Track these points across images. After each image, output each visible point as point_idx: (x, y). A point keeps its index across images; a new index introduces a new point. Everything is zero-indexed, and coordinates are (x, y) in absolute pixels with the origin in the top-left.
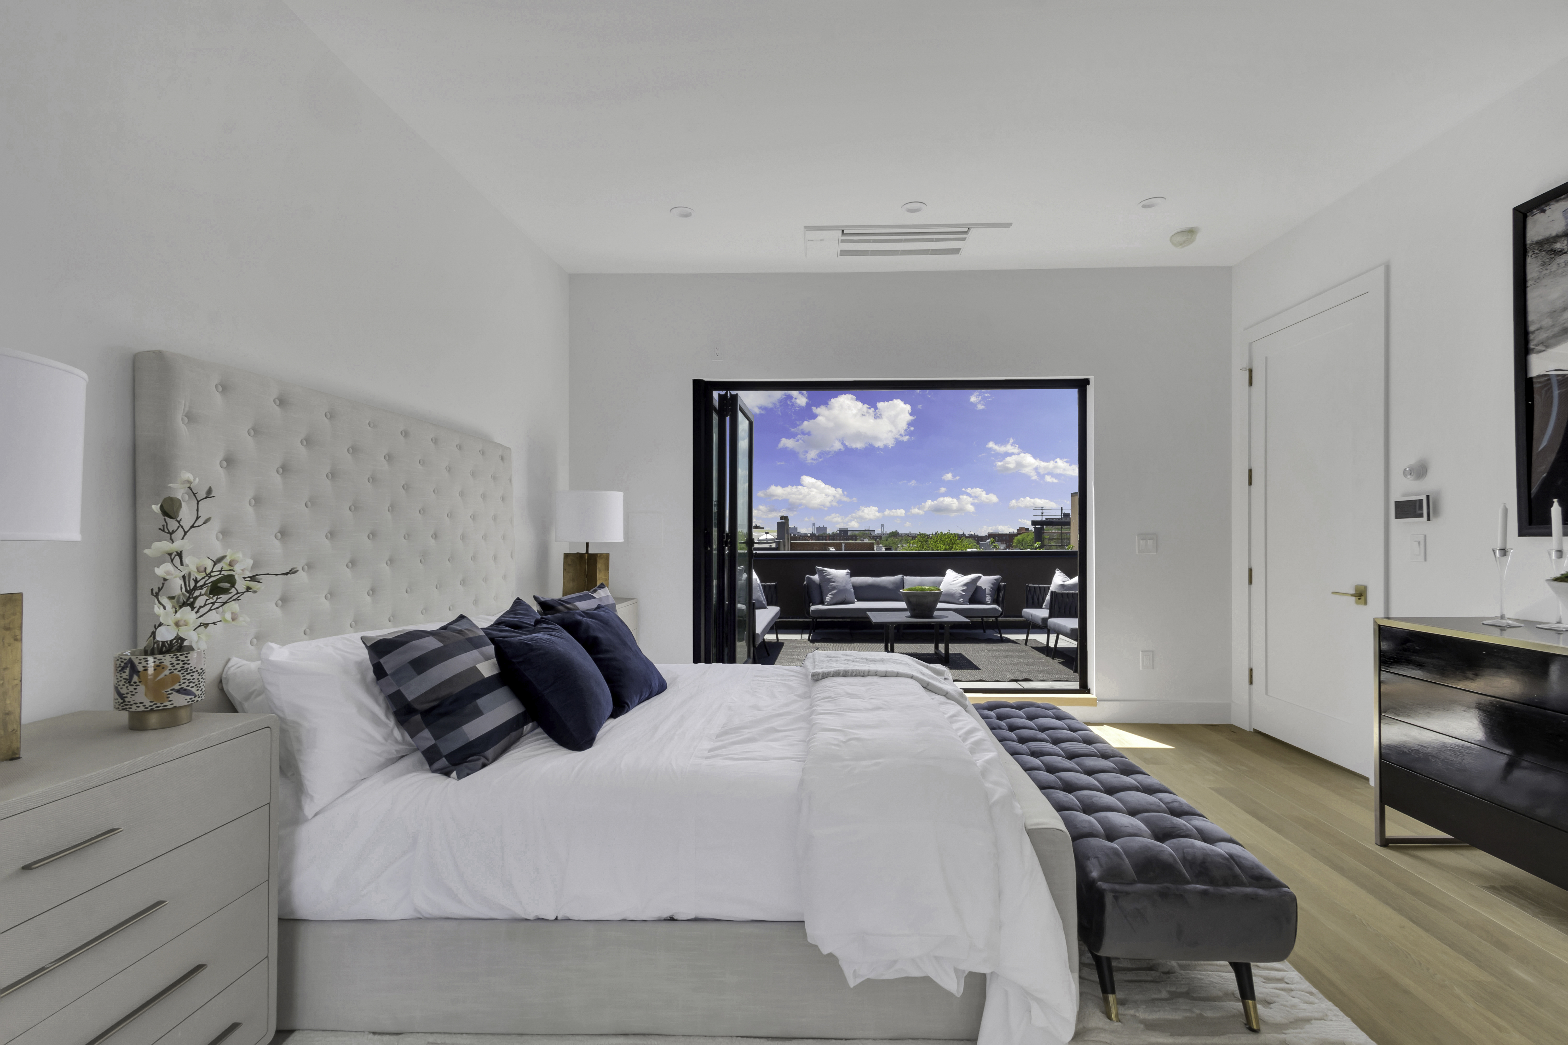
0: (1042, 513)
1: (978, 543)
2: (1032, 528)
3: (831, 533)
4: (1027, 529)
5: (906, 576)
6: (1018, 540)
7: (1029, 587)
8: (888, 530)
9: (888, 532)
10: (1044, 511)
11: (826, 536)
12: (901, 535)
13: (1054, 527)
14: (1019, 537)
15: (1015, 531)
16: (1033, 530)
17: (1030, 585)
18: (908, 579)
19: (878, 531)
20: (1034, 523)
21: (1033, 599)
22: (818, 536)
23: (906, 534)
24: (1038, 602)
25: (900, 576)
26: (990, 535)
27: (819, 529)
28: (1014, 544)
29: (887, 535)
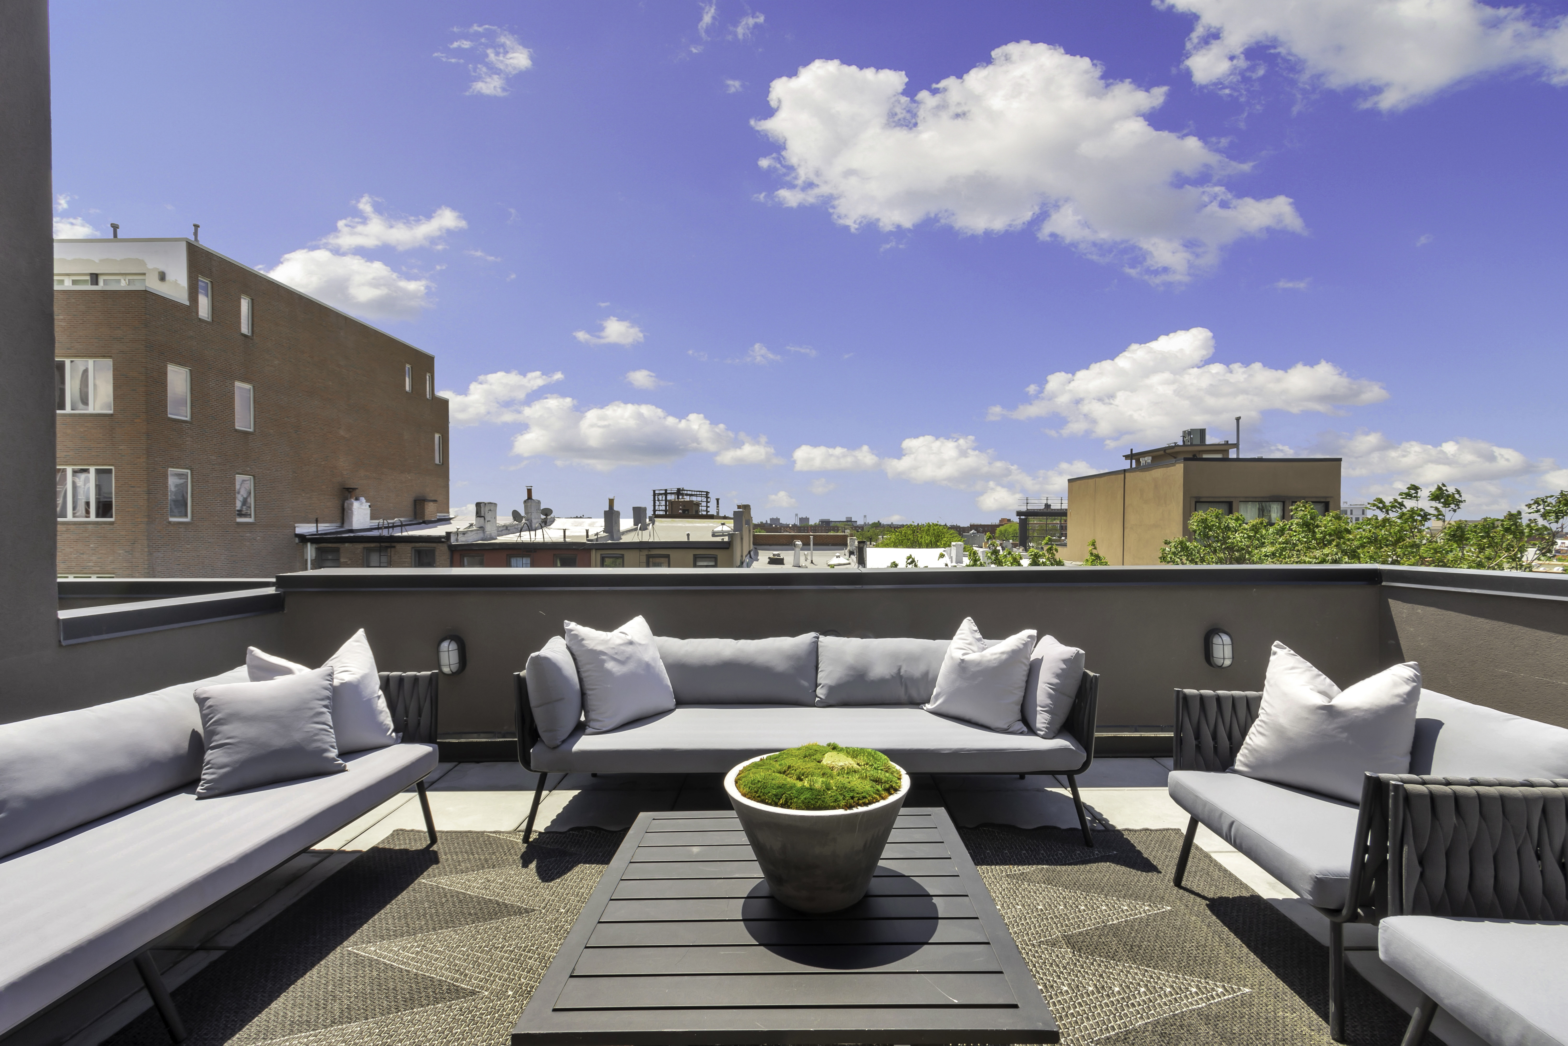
0: (1027, 503)
1: (960, 534)
2: (1016, 519)
3: (813, 524)
4: (1009, 520)
5: (825, 634)
6: (1001, 531)
7: (1186, 697)
8: (871, 521)
9: (870, 523)
10: (1029, 502)
11: (808, 527)
12: (884, 526)
13: (1036, 517)
14: (1002, 528)
15: (997, 522)
16: (1018, 521)
17: (1187, 691)
18: (828, 642)
19: (860, 522)
20: (1019, 514)
21: (1198, 736)
22: (800, 527)
23: (888, 525)
24: (1215, 748)
25: (807, 638)
26: (973, 527)
27: (801, 519)
28: (997, 535)
29: (869, 526)
